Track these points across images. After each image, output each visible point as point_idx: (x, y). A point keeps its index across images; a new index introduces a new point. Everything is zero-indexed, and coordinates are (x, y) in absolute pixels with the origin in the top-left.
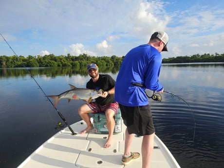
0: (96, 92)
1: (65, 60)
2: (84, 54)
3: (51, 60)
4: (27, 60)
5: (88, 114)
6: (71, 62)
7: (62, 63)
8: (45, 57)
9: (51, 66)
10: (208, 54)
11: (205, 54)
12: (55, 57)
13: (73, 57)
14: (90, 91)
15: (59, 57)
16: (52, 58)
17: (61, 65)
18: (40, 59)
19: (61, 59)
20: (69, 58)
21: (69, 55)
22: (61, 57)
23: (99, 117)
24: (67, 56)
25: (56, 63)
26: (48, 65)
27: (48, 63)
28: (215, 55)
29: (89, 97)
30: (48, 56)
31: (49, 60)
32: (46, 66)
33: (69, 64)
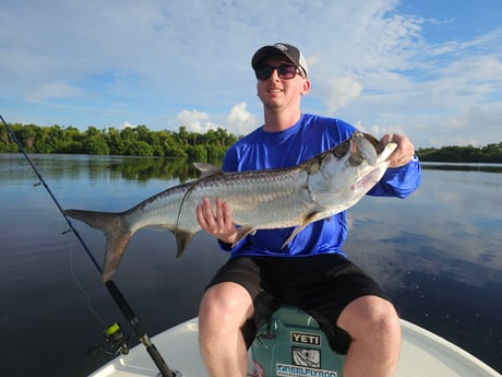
1: (171, 140)
2: (220, 130)
3: (141, 139)
4: (83, 137)
6: (187, 145)
7: (165, 148)
8: (125, 131)
9: (137, 153)
12: (150, 134)
13: (193, 135)
16: (143, 135)
17: (163, 154)
18: (113, 137)
19: (163, 139)
20: (182, 136)
21: (182, 129)
22: (164, 134)
24: (178, 132)
25: (150, 147)
26: (132, 151)
27: (131, 146)
30: (134, 130)
31: (135, 141)
32: (125, 154)
33: (182, 152)
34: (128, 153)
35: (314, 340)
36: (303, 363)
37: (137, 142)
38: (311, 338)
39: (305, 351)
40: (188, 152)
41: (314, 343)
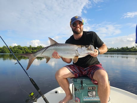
0: (84, 48)
1: (28, 49)
2: (40, 46)
3: (19, 49)
4: (2, 49)
5: (66, 79)
6: (32, 50)
7: (25, 51)
8: (14, 47)
9: (18, 53)
10: (113, 48)
11: (111, 48)
12: (21, 47)
13: (33, 47)
14: (76, 47)
15: (24, 47)
16: (19, 48)
17: (25, 53)
18: (11, 48)
19: (25, 49)
20: (30, 48)
21: (30, 46)
22: (25, 48)
23: (82, 83)
24: (29, 47)
25: (21, 51)
26: (16, 52)
27: (16, 51)
28: (117, 49)
29: (75, 55)
30: (17, 46)
31: (17, 49)
32: (14, 53)
33: (30, 52)
34: (15, 53)
35: (94, 88)
36: (91, 96)
37: (18, 50)
38: (93, 88)
39: (91, 92)
40: (32, 52)
41: (94, 89)
